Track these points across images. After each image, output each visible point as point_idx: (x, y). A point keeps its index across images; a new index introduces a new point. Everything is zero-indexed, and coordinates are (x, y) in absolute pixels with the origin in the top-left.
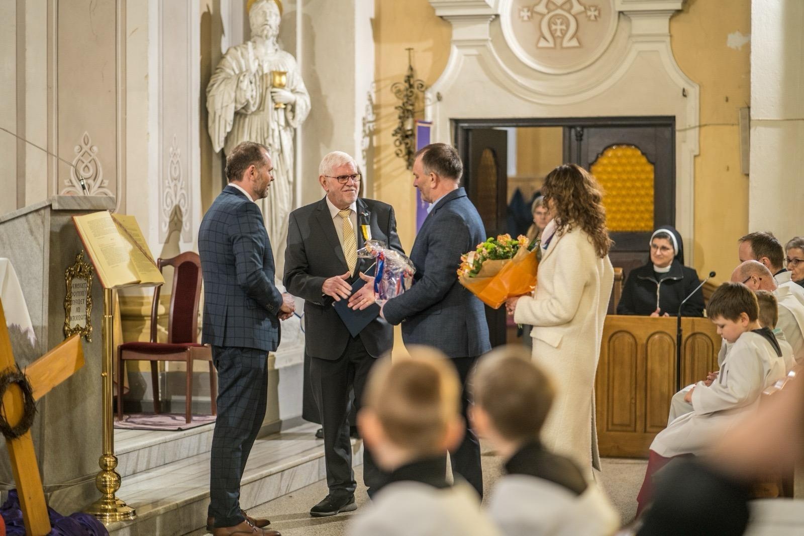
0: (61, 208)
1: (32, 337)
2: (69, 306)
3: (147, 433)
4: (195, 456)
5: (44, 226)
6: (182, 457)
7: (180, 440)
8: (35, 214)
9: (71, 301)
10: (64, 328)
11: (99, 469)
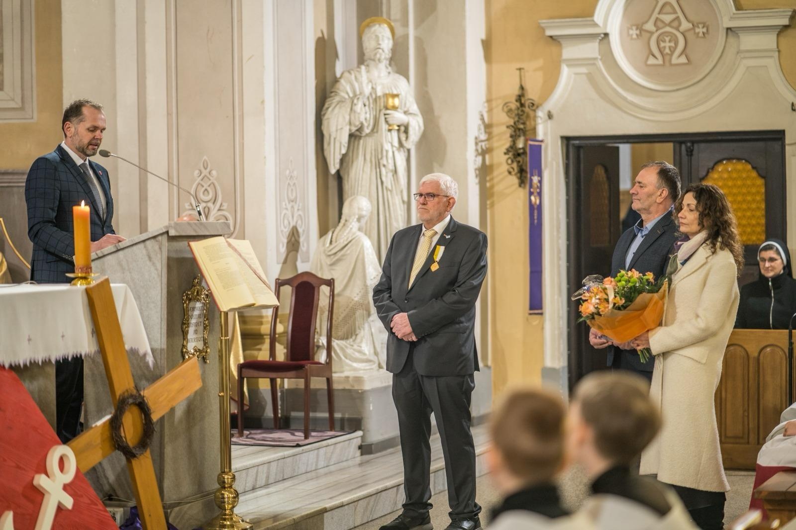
0: (177, 234)
1: (150, 359)
2: (187, 329)
3: (267, 449)
4: (314, 471)
5: (161, 251)
6: (300, 473)
7: (299, 455)
8: (152, 240)
9: (188, 324)
10: (182, 350)
11: (217, 486)
